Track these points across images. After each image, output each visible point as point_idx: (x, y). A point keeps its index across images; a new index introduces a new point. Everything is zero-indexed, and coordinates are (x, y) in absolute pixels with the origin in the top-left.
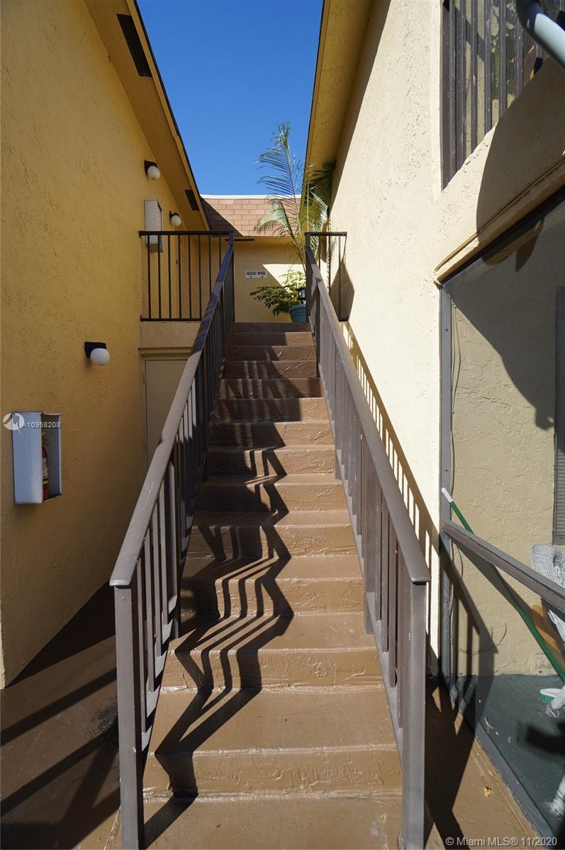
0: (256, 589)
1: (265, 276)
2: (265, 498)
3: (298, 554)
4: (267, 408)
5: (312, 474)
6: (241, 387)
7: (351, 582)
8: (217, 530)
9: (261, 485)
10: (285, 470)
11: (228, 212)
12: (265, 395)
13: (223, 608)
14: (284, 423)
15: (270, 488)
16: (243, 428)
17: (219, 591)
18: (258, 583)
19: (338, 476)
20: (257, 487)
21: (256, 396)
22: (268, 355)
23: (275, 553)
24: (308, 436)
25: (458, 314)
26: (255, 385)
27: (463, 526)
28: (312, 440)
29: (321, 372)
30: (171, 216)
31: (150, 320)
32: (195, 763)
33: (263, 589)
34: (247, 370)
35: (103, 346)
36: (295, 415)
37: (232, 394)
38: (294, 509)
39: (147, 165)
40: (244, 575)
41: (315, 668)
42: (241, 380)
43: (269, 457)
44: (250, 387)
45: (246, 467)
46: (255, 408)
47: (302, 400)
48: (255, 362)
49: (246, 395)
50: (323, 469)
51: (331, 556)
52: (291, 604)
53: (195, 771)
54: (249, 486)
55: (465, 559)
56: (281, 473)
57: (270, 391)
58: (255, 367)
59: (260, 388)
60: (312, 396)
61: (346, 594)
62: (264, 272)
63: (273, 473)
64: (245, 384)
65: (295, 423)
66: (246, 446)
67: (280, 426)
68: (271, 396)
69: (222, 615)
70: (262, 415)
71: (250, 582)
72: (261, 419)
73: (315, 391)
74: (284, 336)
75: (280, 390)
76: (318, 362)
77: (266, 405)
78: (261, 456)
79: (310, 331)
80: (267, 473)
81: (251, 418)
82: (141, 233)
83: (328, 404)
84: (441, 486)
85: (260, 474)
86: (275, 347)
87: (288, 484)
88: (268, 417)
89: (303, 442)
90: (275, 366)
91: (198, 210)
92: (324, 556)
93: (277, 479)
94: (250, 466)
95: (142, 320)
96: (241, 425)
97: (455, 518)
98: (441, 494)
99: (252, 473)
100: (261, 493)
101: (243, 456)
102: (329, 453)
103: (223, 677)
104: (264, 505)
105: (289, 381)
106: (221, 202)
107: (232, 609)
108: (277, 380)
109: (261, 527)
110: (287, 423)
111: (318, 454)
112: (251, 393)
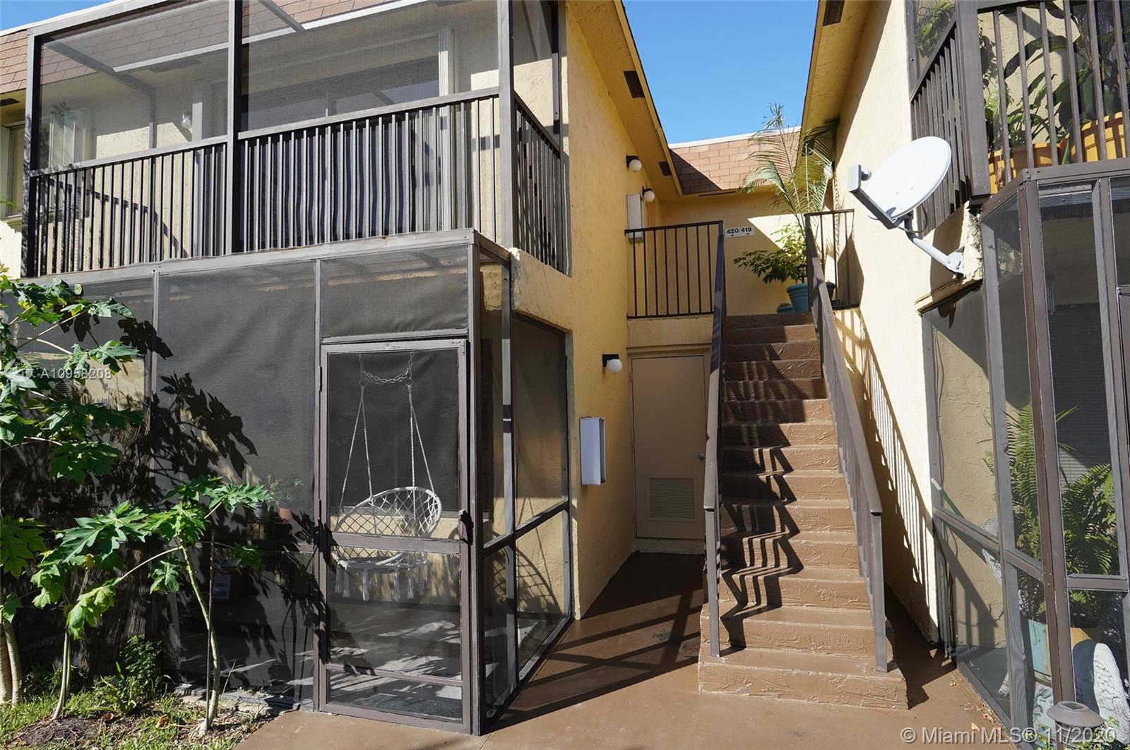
0: (774, 547)
1: (751, 233)
2: (775, 487)
3: (806, 530)
4: (770, 411)
5: (817, 471)
6: (742, 390)
7: (848, 545)
8: (739, 508)
9: (772, 477)
10: (792, 466)
11: (702, 162)
12: (767, 397)
13: (749, 560)
14: (789, 425)
15: (779, 479)
16: (749, 429)
17: (746, 547)
18: (775, 543)
19: (841, 472)
20: (768, 478)
21: (757, 397)
22: (767, 353)
23: (786, 528)
24: (813, 436)
25: (939, 335)
26: (756, 385)
27: (952, 511)
28: (817, 441)
29: (824, 373)
30: (644, 191)
31: (636, 317)
32: (744, 626)
33: (779, 547)
34: (746, 371)
35: (616, 357)
36: (799, 416)
37: (733, 396)
38: (801, 498)
39: (629, 159)
40: (765, 537)
41: (820, 593)
42: (742, 382)
43: (776, 454)
44: (752, 389)
45: (756, 463)
46: (758, 410)
47: (806, 401)
48: (754, 362)
49: (748, 396)
50: (828, 466)
51: (835, 532)
52: (801, 560)
53: (745, 631)
54: (761, 477)
55: (959, 541)
56: (788, 469)
57: (772, 393)
58: (755, 367)
59: (762, 390)
60: (817, 397)
61: (845, 555)
62: (750, 228)
63: (780, 469)
64: (746, 386)
65: (800, 424)
66: (752, 445)
67: (785, 427)
68: (773, 399)
69: (748, 564)
70: (765, 416)
71: (769, 542)
72: (765, 420)
73: (819, 392)
74: (783, 331)
75: (782, 391)
76: (822, 362)
77: (769, 406)
78: (769, 453)
79: (812, 322)
80: (774, 468)
81: (755, 420)
82: (627, 231)
83: (832, 407)
84: (931, 477)
85: (769, 470)
86: (775, 344)
87: (796, 476)
88: (771, 418)
89: (808, 441)
90: (776, 365)
91: (671, 175)
92: (828, 532)
93: (784, 473)
94: (759, 462)
95: (629, 318)
96: (748, 427)
97: (946, 505)
98: (932, 485)
99: (762, 468)
100: (772, 483)
101: (752, 453)
102: (833, 451)
103: (755, 595)
104: (775, 494)
105: (791, 383)
106: (693, 151)
107: (756, 560)
108: (779, 381)
109: (774, 507)
110: (792, 424)
111: (822, 452)
112: (753, 395)
